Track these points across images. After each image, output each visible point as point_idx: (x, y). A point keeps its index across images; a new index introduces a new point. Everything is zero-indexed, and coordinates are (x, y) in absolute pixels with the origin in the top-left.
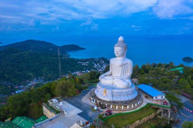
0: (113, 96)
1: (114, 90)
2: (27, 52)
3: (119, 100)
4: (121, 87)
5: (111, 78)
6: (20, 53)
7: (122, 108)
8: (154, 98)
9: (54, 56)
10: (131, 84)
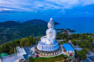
0: (43, 48)
1: (43, 45)
2: (32, 25)
3: (45, 50)
4: (48, 44)
5: (45, 39)
6: (29, 25)
7: (46, 55)
8: (67, 52)
9: (44, 27)
10: (53, 43)
